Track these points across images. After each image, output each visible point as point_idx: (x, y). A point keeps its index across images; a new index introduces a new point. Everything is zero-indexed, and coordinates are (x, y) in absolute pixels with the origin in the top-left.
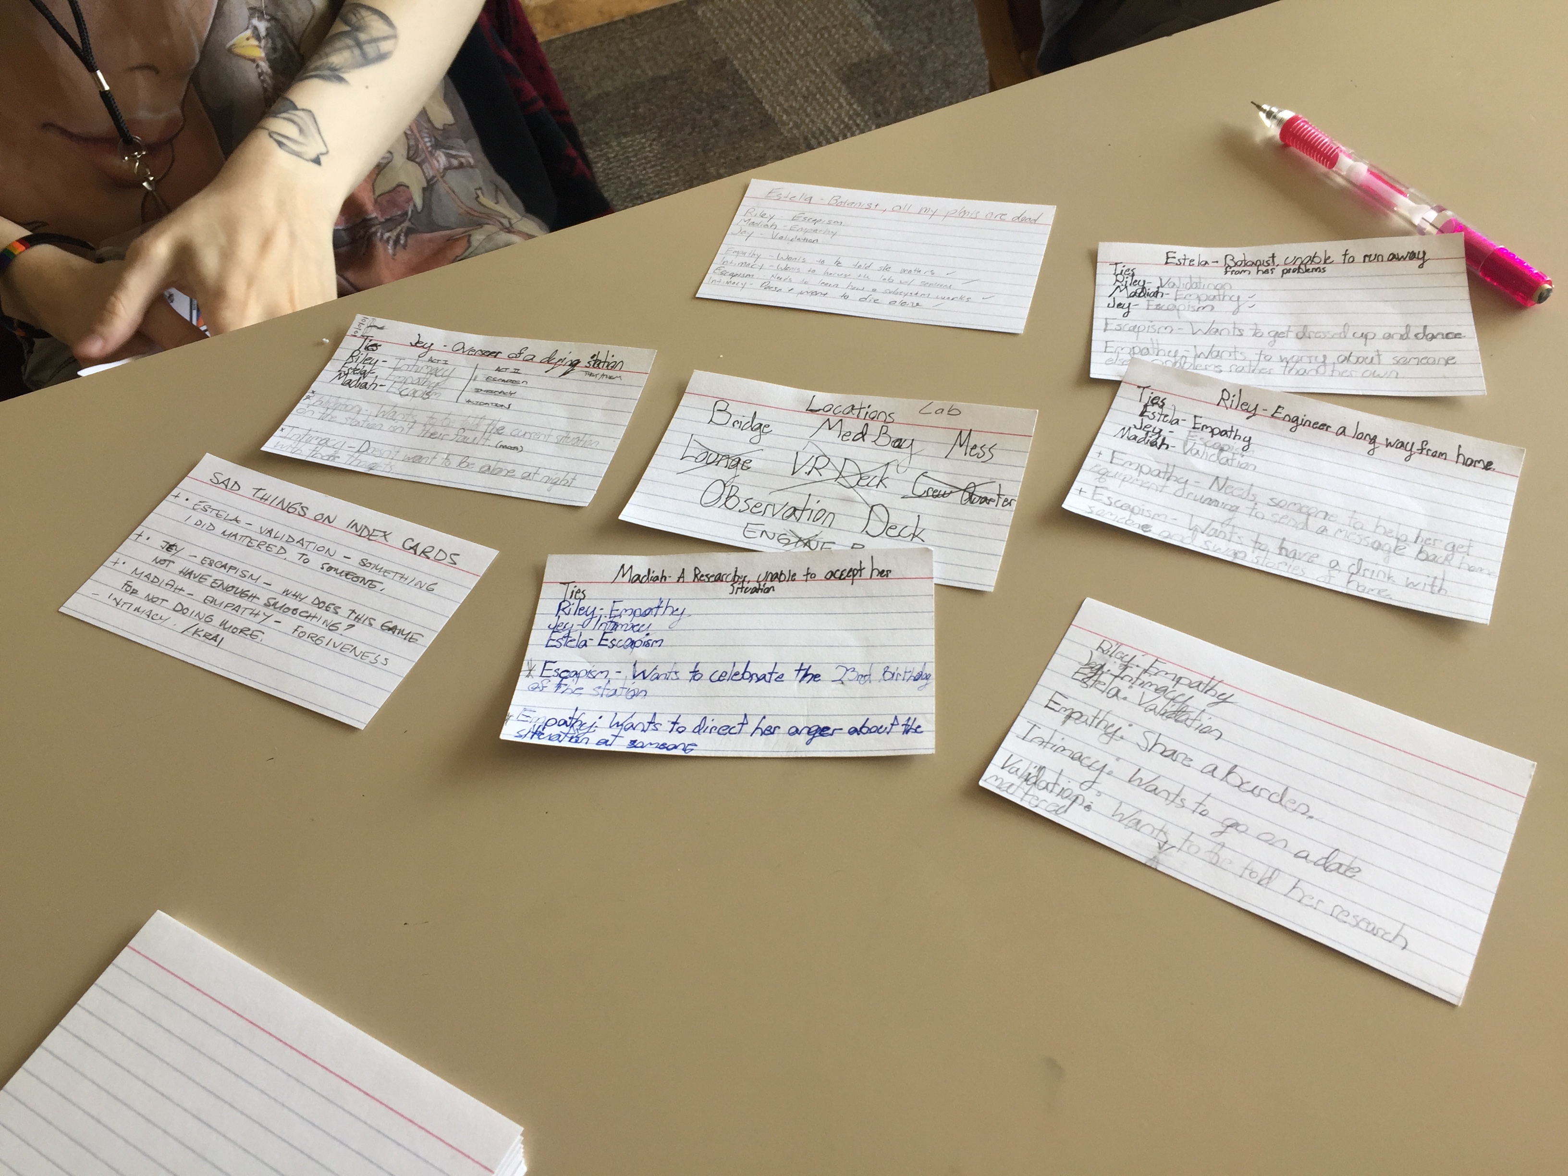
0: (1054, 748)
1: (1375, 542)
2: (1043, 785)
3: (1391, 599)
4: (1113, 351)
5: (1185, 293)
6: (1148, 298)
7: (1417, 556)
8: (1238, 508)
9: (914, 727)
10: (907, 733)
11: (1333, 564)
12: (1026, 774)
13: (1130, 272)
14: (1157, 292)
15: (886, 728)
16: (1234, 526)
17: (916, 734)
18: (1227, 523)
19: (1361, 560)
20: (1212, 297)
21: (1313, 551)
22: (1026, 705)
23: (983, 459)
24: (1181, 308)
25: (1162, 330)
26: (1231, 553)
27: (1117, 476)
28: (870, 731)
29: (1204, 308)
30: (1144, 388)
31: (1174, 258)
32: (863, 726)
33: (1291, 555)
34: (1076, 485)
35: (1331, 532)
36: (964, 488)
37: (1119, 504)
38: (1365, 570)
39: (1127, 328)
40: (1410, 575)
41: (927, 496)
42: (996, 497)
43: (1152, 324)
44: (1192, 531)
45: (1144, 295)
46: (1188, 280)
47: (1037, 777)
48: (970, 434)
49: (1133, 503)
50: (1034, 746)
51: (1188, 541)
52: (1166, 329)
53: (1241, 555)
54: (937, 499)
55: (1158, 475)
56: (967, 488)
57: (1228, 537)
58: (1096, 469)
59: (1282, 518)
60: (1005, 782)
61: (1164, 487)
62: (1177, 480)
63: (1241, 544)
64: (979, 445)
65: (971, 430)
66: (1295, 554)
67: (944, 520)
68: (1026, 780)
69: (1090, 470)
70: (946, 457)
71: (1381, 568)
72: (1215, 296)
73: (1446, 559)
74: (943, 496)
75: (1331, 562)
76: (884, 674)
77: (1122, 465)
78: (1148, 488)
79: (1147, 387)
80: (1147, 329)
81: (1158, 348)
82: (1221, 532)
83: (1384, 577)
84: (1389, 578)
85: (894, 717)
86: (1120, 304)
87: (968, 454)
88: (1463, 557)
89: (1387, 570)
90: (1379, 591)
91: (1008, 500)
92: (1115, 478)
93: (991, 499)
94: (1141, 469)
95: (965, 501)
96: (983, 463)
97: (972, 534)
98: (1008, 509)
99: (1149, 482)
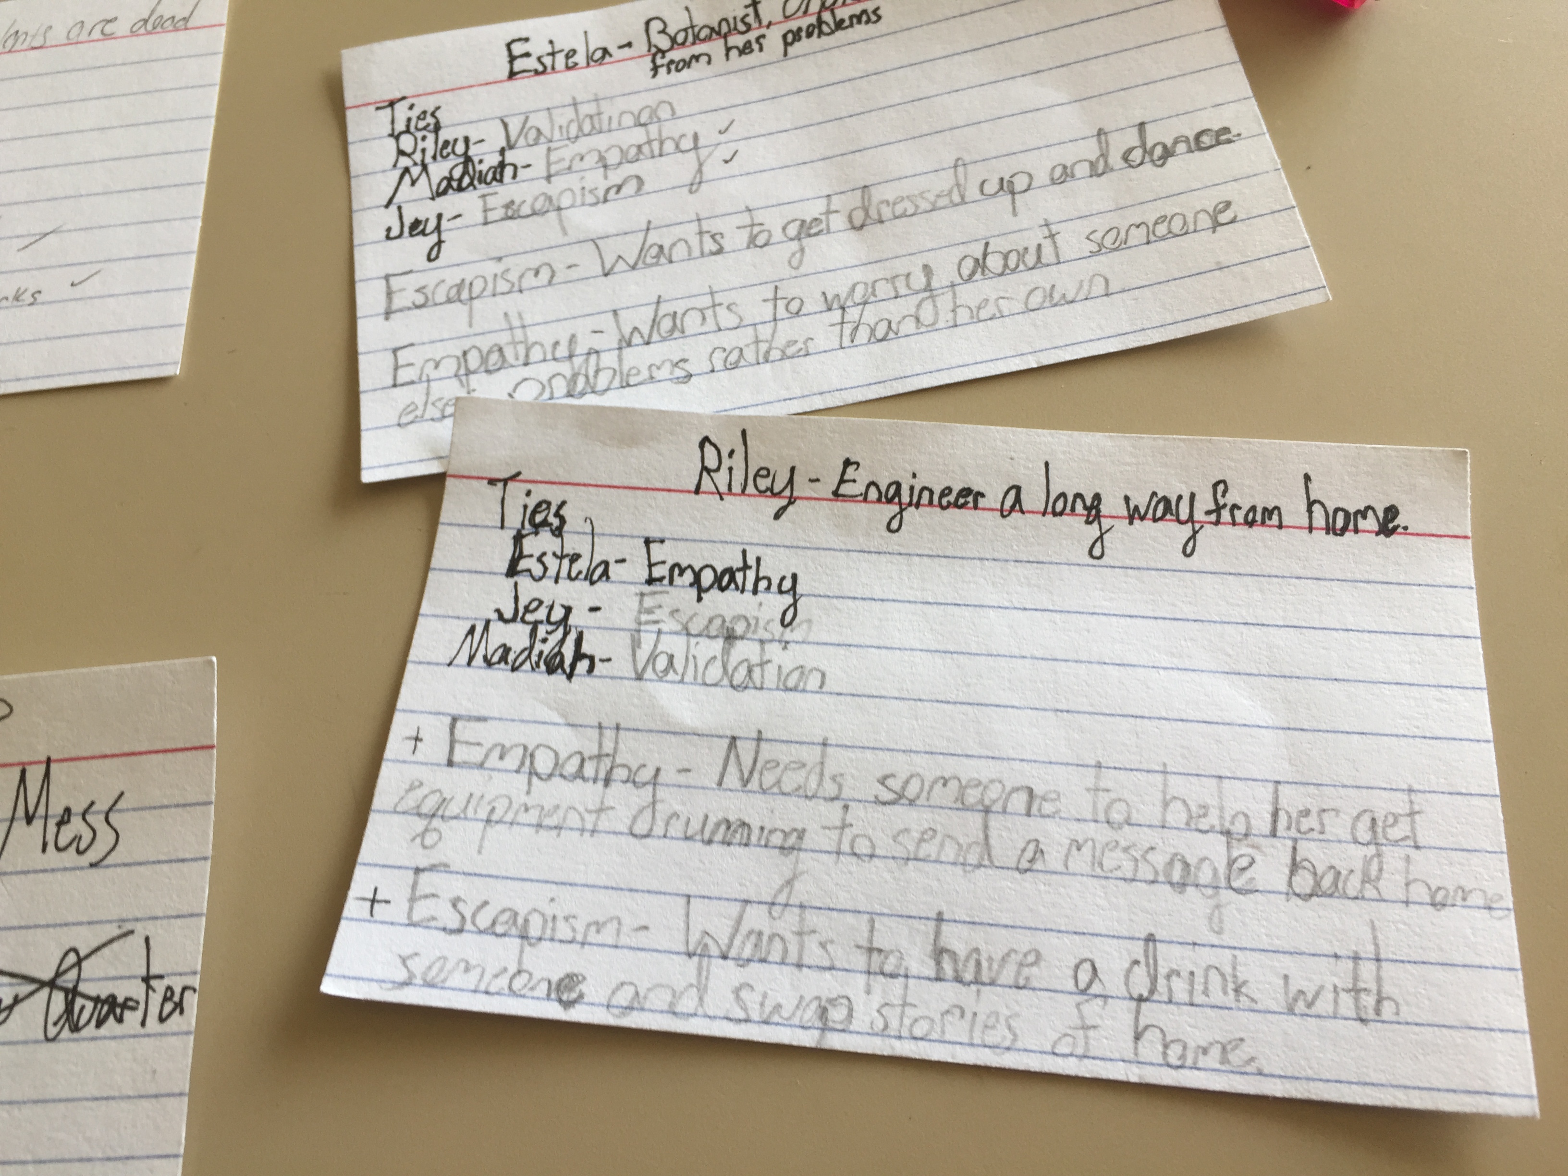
1: (1171, 863)
3: (1260, 1073)
4: (415, 378)
5: (568, 152)
6: (483, 189)
7: (1290, 884)
8: (801, 834)
11: (1084, 976)
13: (430, 120)
14: (502, 165)
16: (802, 906)
18: (782, 899)
19: (1150, 939)
20: (633, 151)
21: (1023, 942)
23: (92, 856)
24: (565, 202)
25: (529, 281)
26: (810, 1014)
27: (470, 813)
29: (619, 188)
30: (505, 481)
31: (527, 55)
33: (968, 976)
34: (360, 883)
35: (1054, 859)
36: (47, 974)
37: (484, 921)
38: (1168, 977)
39: (441, 297)
40: (1287, 963)
42: (137, 990)
43: (498, 268)
44: (696, 959)
45: (471, 184)
46: (570, 113)
48: (47, 774)
51: (687, 1004)
52: (537, 273)
53: (837, 1015)
55: (579, 775)
56: (58, 974)
57: (793, 957)
58: (410, 802)
59: (922, 840)
61: (600, 810)
62: (630, 780)
63: (831, 968)
64: (77, 809)
65: (49, 761)
66: (978, 964)
69: (395, 812)
71: (1207, 956)
72: (639, 147)
73: (1366, 879)
75: (1077, 967)
77: (481, 766)
78: (559, 828)
79: (514, 477)
80: (490, 286)
81: (525, 342)
82: (771, 938)
83: (1225, 993)
84: (1237, 991)
86: (416, 223)
87: (51, 847)
88: (1408, 859)
89: (1224, 958)
90: (1224, 1049)
91: (173, 993)
92: (466, 818)
93: (127, 999)
94: (532, 763)
95: (55, 1024)
96: (93, 871)
97: (86, 1151)
98: (175, 1029)
99: (557, 807)
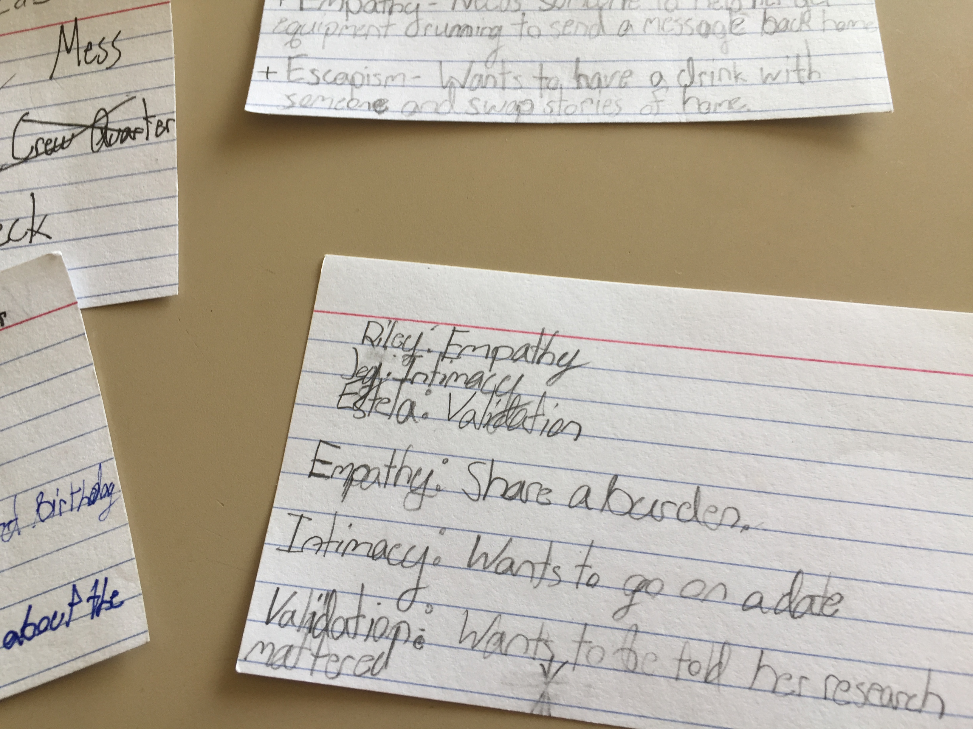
0: (341, 550)
1: (701, 25)
2: (339, 626)
3: (749, 111)
7: (763, 28)
8: (500, 28)
9: (107, 598)
10: (98, 615)
11: (656, 80)
12: (308, 616)
15: (63, 615)
16: (503, 61)
17: (113, 610)
18: (492, 59)
19: (690, 59)
21: (622, 67)
22: (280, 482)
23: (107, 64)
26: (511, 108)
27: (316, 30)
28: (38, 631)
32: (26, 625)
33: (595, 85)
34: (259, 65)
35: (638, 28)
36: (90, 122)
37: (330, 78)
38: (700, 75)
40: (763, 63)
41: (38, 154)
42: (142, 124)
44: (447, 89)
47: (327, 615)
48: (76, 27)
49: (350, 68)
50: (309, 556)
51: (445, 108)
53: (525, 108)
54: (54, 155)
55: (374, 10)
56: (95, 122)
57: (500, 84)
58: (282, 28)
59: (565, 26)
60: (277, 647)
61: (388, 26)
62: (404, 10)
63: (521, 88)
64: (95, 42)
65: (76, 20)
66: (599, 79)
67: (73, 188)
68: (311, 629)
69: (273, 33)
70: (51, 78)
71: (720, 64)
73: (802, 22)
74: (62, 147)
75: (652, 76)
76: (38, 510)
77: (319, 9)
78: (366, 35)
82: (487, 77)
83: (730, 79)
84: (736, 77)
85: (70, 587)
87: (83, 62)
88: (824, 11)
89: (729, 65)
90: (730, 103)
91: (162, 123)
92: (313, 33)
93: (136, 129)
94: (347, 6)
95: (97, 144)
96: (109, 71)
97: (123, 199)
98: (165, 139)
99: (364, 26)
